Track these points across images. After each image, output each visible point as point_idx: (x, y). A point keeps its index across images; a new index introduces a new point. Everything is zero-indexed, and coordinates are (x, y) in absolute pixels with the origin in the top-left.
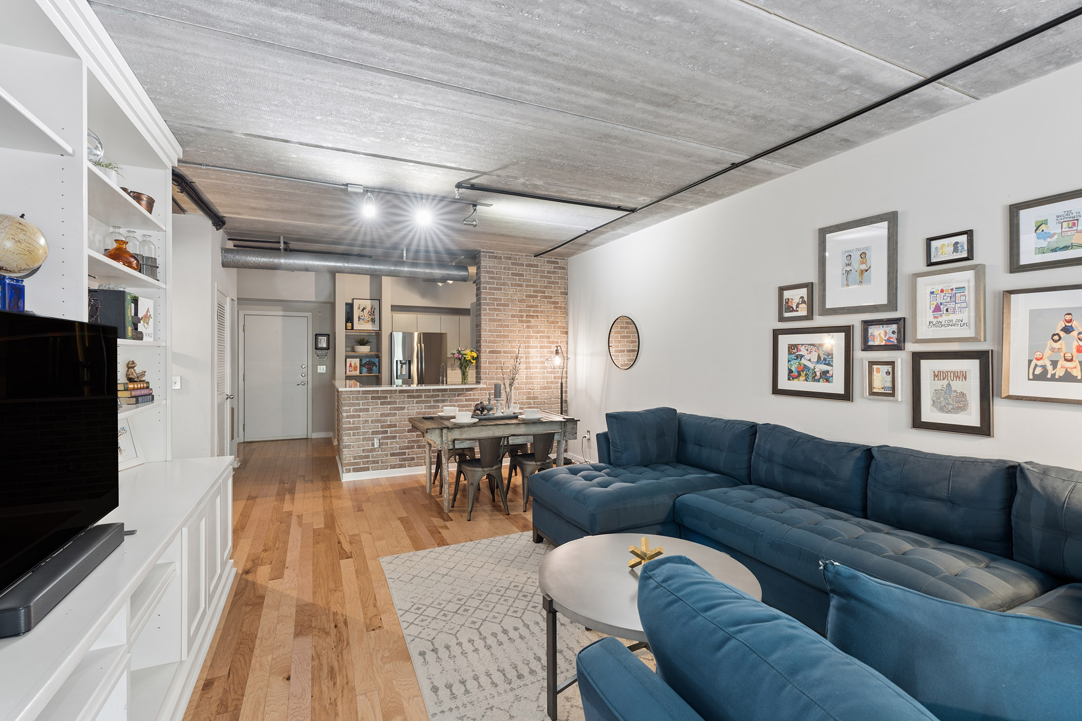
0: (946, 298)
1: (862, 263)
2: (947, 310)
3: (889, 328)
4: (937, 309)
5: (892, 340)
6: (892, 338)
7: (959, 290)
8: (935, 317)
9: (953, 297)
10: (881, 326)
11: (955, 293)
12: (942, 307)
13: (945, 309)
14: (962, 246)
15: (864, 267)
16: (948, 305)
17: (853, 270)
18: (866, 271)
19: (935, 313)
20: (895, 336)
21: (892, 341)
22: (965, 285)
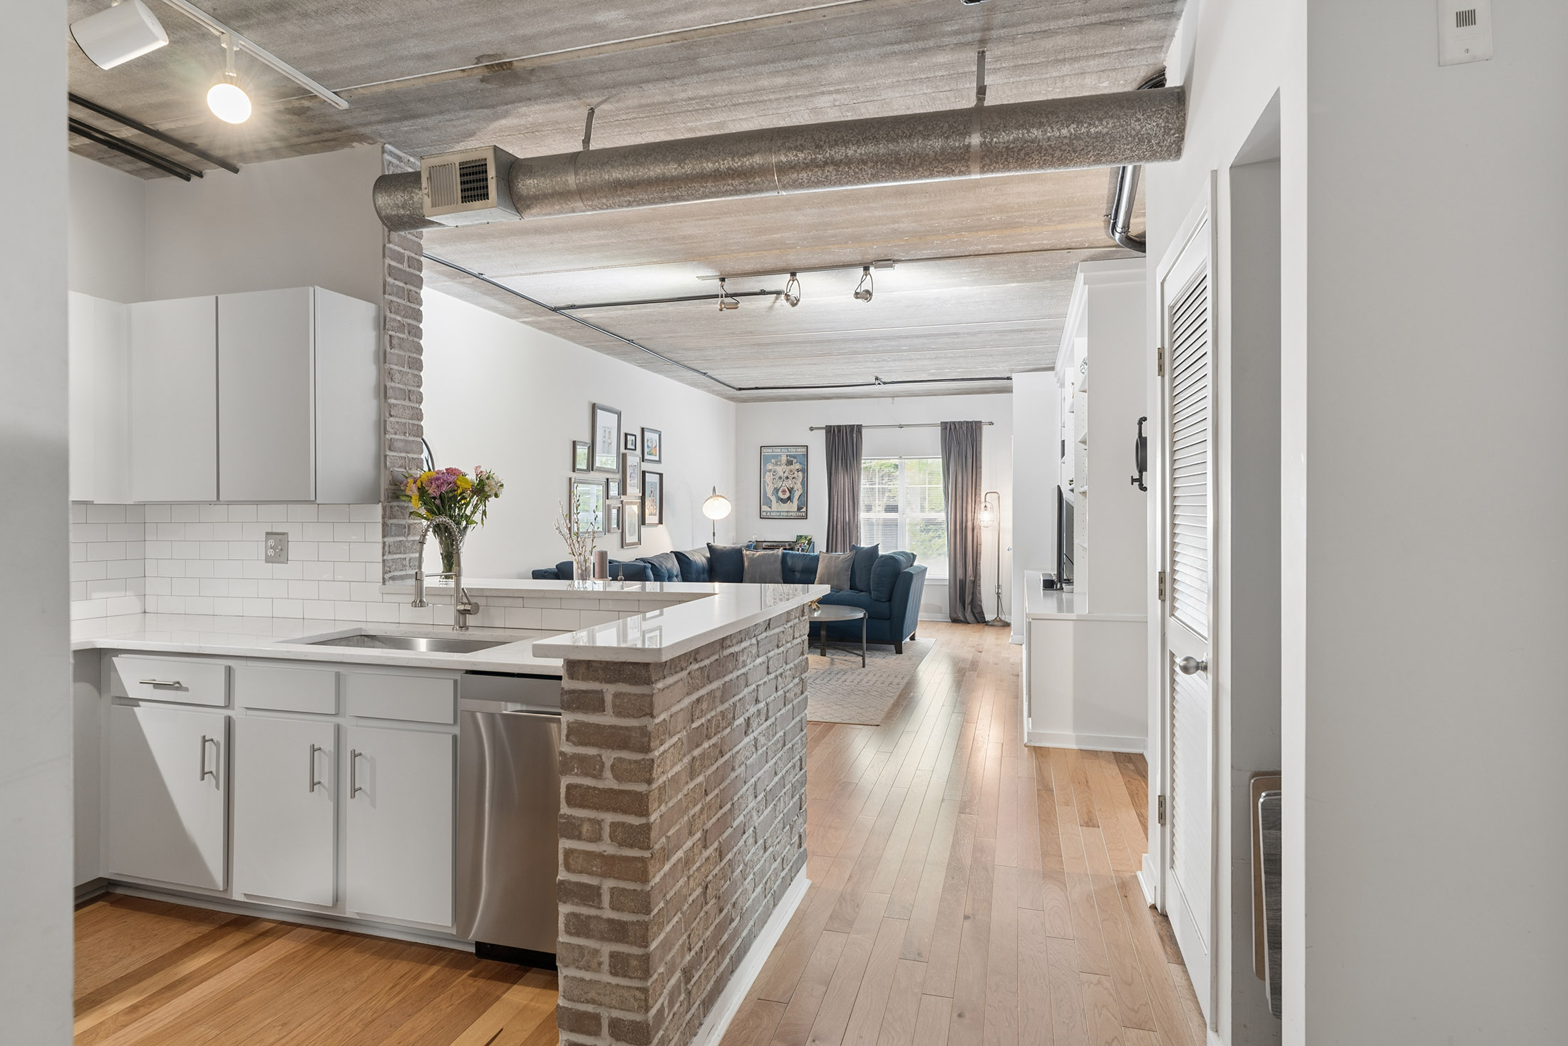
0: (632, 470)
3: (616, 484)
8: (631, 480)
9: (634, 470)
11: (635, 468)
12: (631, 475)
13: (633, 476)
14: (634, 442)
15: (609, 441)
16: (633, 474)
17: (606, 441)
19: (630, 478)
20: (617, 490)
21: (617, 494)
22: (637, 464)
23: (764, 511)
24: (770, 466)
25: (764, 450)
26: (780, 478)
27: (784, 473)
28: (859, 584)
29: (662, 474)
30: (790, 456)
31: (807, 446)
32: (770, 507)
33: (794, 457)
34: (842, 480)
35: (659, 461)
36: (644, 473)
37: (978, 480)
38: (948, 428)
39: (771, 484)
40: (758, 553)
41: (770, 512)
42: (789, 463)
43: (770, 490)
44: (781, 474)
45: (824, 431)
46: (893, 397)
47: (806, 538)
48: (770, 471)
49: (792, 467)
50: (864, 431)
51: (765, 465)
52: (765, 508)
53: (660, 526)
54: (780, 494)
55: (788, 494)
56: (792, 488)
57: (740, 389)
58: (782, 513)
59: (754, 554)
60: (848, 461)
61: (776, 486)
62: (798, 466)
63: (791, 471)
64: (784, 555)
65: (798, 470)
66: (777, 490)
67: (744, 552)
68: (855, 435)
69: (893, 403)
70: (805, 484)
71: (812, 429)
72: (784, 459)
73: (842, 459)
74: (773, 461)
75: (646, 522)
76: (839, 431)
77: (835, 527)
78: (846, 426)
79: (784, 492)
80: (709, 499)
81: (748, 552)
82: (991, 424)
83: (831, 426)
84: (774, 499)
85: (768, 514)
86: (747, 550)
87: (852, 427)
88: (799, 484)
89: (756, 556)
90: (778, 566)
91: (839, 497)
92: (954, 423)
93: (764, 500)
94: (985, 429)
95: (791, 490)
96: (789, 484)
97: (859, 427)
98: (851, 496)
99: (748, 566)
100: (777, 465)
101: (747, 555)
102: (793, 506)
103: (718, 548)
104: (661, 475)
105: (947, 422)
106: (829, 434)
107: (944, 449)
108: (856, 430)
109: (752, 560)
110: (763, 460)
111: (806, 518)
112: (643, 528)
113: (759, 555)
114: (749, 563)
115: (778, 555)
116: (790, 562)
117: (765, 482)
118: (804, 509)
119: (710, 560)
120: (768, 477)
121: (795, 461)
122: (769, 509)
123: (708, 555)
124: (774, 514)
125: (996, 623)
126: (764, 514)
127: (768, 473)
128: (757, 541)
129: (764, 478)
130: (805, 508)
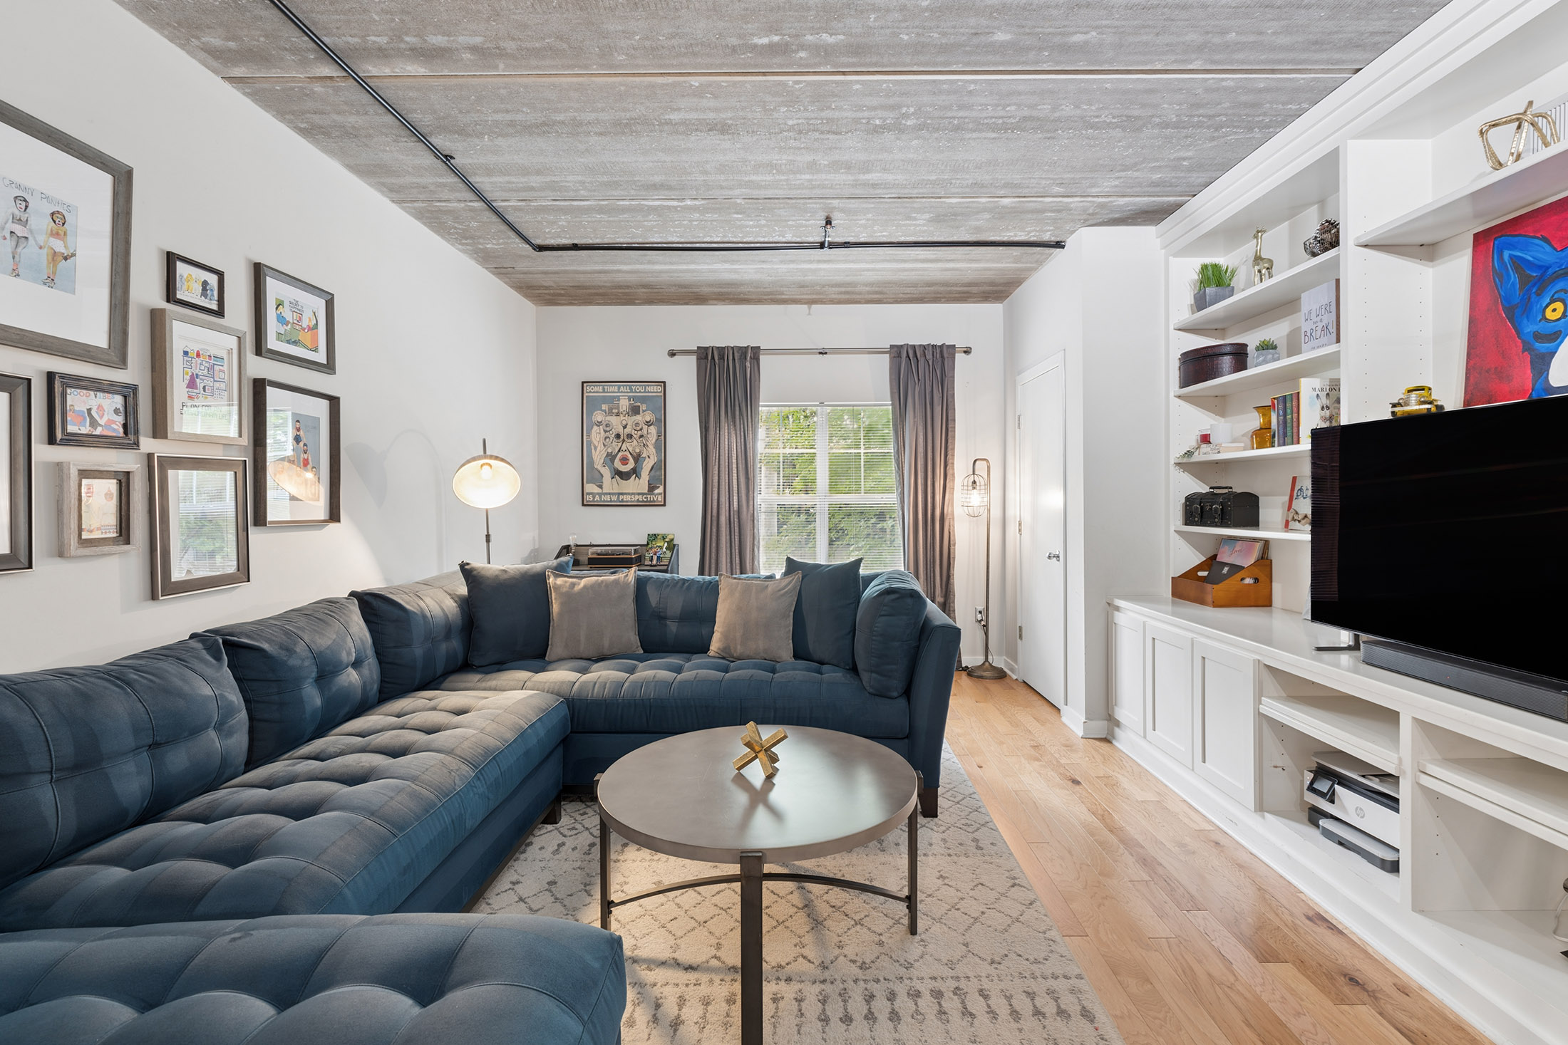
0: (202, 368)
1: (56, 235)
2: (204, 388)
3: (108, 401)
4: (192, 384)
5: (114, 426)
6: (114, 422)
7: (217, 361)
8: (190, 397)
9: (211, 368)
10: (92, 393)
11: (214, 364)
12: (198, 380)
13: (202, 385)
14: (212, 290)
15: (58, 246)
16: (205, 381)
17: (30, 238)
18: (66, 259)
19: (190, 390)
20: (120, 419)
21: (114, 430)
22: (223, 354)
23: (587, 494)
24: (598, 416)
25: (588, 388)
26: (618, 436)
27: (625, 427)
28: (813, 646)
29: (338, 399)
30: (634, 398)
31: (664, 383)
32: (601, 487)
33: (644, 400)
34: (728, 439)
35: (329, 367)
36: (259, 386)
37: (950, 441)
38: (904, 355)
39: (600, 447)
40: (583, 582)
41: (600, 495)
42: (635, 411)
43: (599, 456)
44: (620, 430)
45: (694, 358)
46: (811, 302)
47: (664, 538)
48: (599, 424)
49: (639, 418)
50: (763, 359)
51: (590, 414)
52: (590, 488)
53: (333, 526)
54: (618, 464)
55: (631, 465)
56: (639, 455)
57: (541, 248)
58: (621, 497)
59: (573, 585)
60: (737, 408)
61: (610, 451)
62: (649, 416)
63: (637, 424)
64: (641, 584)
65: (648, 424)
66: (611, 457)
67: (551, 580)
68: (748, 364)
69: (809, 314)
70: (662, 445)
71: (672, 354)
72: (624, 404)
73: (726, 406)
74: (604, 407)
75: (269, 518)
76: (722, 357)
77: (714, 519)
78: (733, 348)
79: (624, 461)
80: (468, 462)
81: (560, 581)
82: (967, 351)
83: (706, 349)
84: (606, 473)
85: (597, 498)
86: (557, 576)
87: (743, 351)
88: (651, 447)
89: (577, 588)
90: (629, 607)
91: (722, 467)
92: (914, 347)
93: (588, 474)
94: (959, 357)
95: (638, 458)
96: (633, 446)
97: (756, 351)
98: (741, 467)
99: (561, 614)
100: (610, 413)
101: (557, 588)
102: (638, 486)
103: (488, 574)
104: (334, 401)
105: (902, 346)
106: (703, 361)
107: (896, 390)
108: (749, 357)
109: (569, 597)
110: (587, 405)
111: (664, 505)
112: (255, 535)
113: (585, 587)
114: (562, 604)
115: (628, 584)
116: (653, 597)
117: (590, 443)
118: (660, 490)
119: (468, 605)
120: (597, 435)
121: (643, 407)
122: (599, 490)
123: (463, 590)
124: (607, 498)
125: (987, 674)
126: (590, 498)
127: (595, 428)
128: (577, 546)
129: (589, 436)
130: (662, 487)
